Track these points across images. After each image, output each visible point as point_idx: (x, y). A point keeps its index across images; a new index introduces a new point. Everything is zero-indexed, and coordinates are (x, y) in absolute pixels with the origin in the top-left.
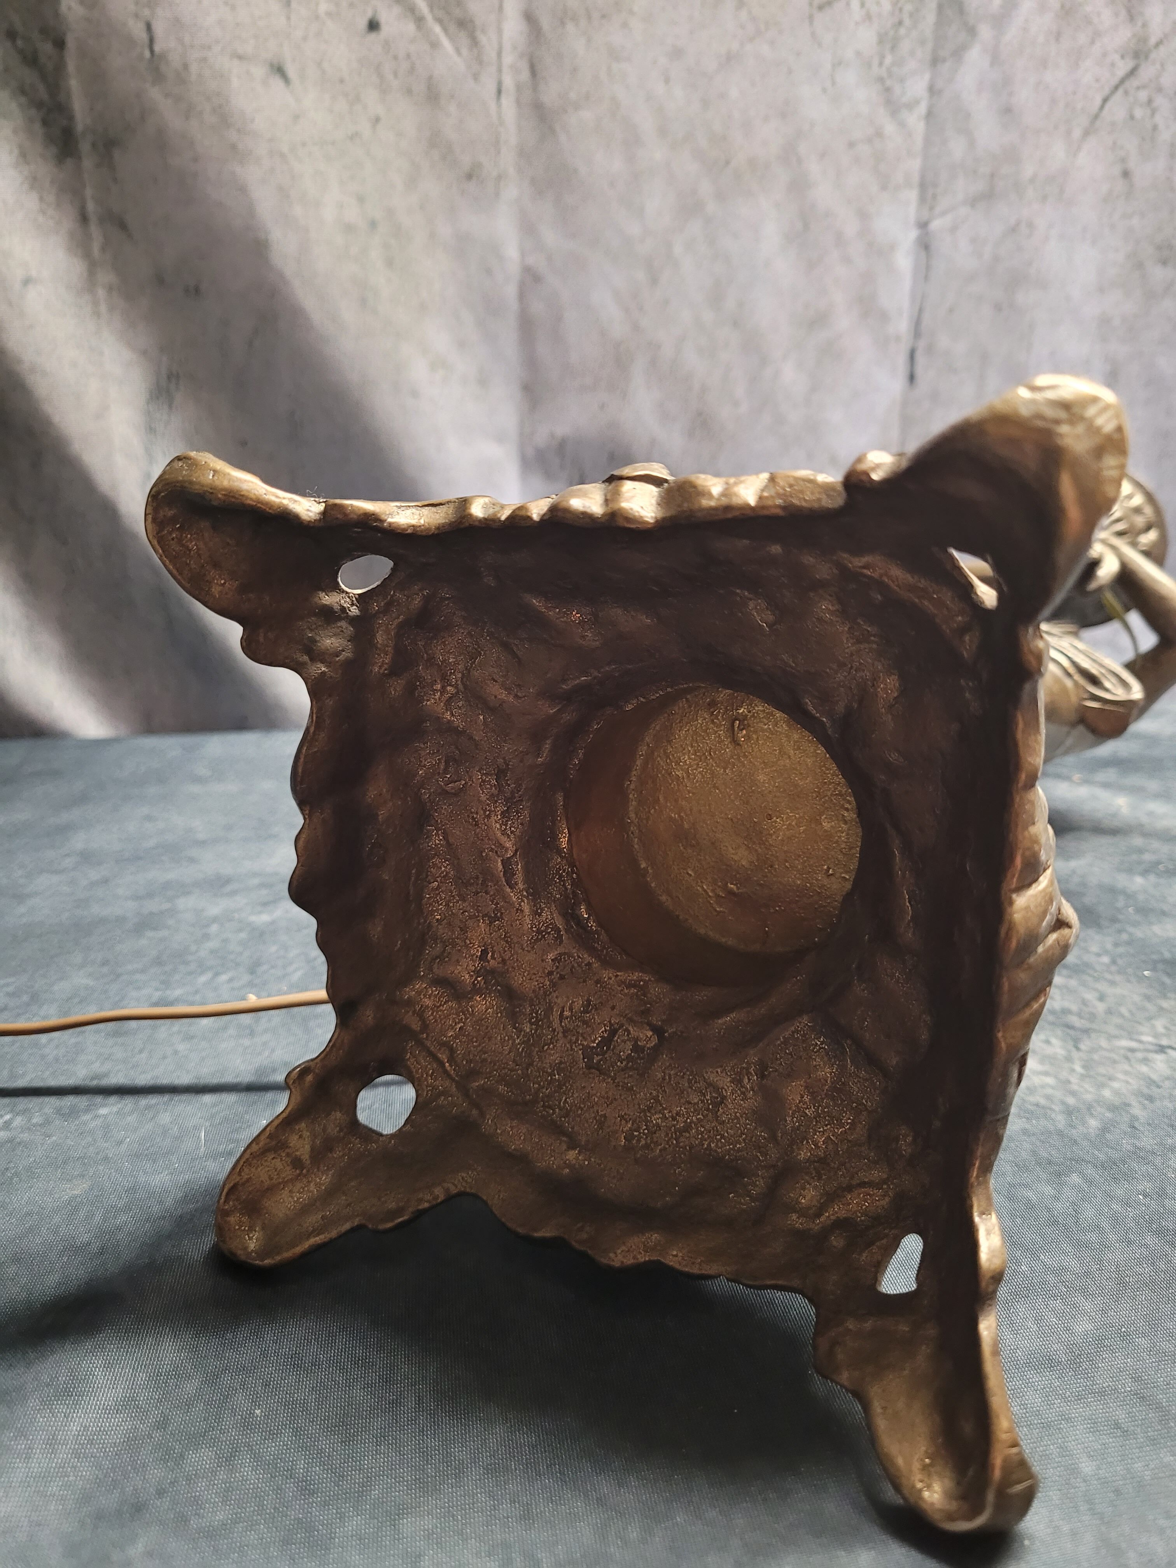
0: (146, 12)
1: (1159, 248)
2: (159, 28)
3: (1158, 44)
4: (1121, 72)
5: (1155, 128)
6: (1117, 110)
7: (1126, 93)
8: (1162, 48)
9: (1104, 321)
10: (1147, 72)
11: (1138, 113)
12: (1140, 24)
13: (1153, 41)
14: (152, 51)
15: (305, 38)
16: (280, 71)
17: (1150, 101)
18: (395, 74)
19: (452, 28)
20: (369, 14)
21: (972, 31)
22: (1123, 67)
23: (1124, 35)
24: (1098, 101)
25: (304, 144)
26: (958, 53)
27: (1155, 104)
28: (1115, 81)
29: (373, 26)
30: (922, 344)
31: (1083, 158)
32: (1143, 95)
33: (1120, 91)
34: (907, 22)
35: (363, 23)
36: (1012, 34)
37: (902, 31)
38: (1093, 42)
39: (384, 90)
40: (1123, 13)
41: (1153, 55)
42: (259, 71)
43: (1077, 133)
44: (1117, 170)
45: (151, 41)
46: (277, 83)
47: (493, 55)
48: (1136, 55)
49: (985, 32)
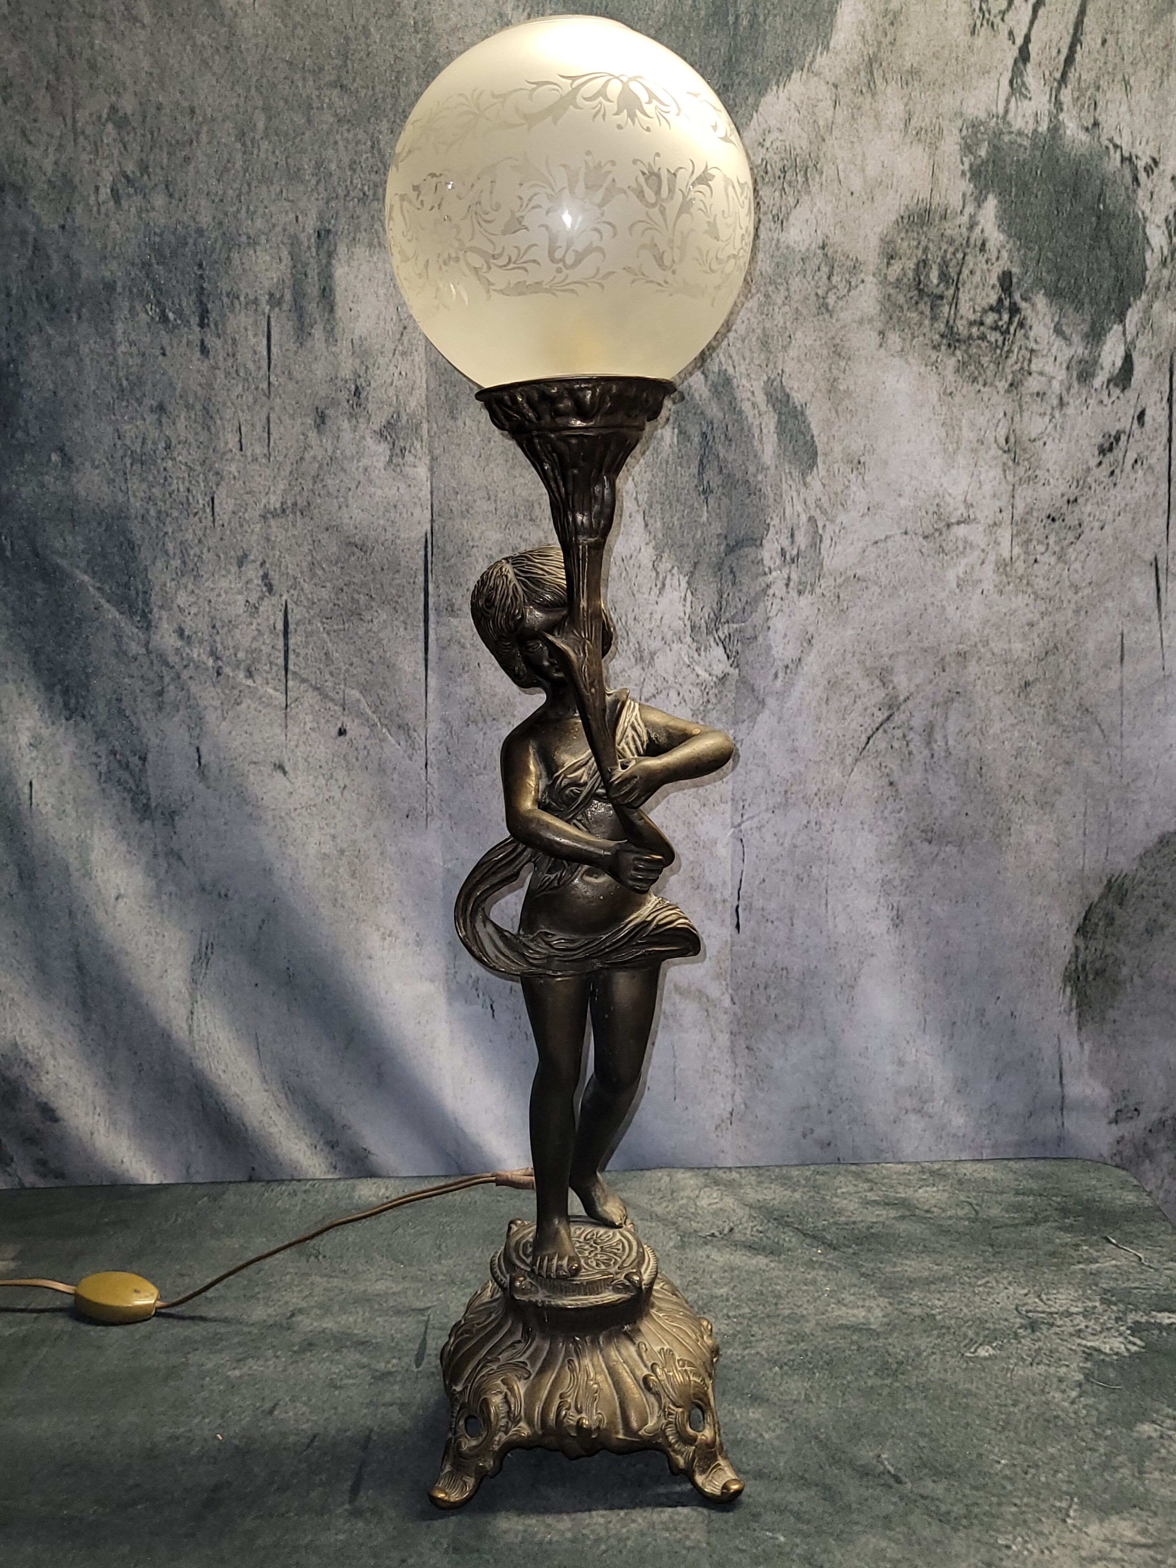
0: (197, 742)
1: (923, 831)
2: (204, 751)
3: (907, 699)
4: (880, 720)
5: (910, 753)
6: (880, 742)
7: (885, 731)
8: (910, 704)
9: (885, 882)
10: (899, 718)
11: (896, 745)
12: (891, 687)
13: (902, 698)
14: (200, 763)
15: (297, 746)
16: (281, 767)
17: (904, 736)
18: (357, 759)
19: (394, 729)
20: (339, 725)
21: (762, 703)
22: (881, 716)
23: (880, 694)
24: (864, 739)
25: (295, 809)
26: (753, 718)
27: (908, 738)
28: (877, 725)
29: (342, 732)
30: (742, 903)
31: (856, 775)
32: (898, 733)
33: (881, 730)
34: (713, 700)
35: (334, 731)
36: (792, 702)
37: (710, 706)
38: (855, 702)
39: (349, 769)
40: (877, 682)
41: (902, 708)
42: (267, 769)
43: (849, 761)
44: (884, 781)
45: (200, 757)
46: (279, 774)
47: (422, 743)
48: (890, 707)
49: (771, 702)
